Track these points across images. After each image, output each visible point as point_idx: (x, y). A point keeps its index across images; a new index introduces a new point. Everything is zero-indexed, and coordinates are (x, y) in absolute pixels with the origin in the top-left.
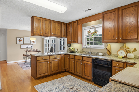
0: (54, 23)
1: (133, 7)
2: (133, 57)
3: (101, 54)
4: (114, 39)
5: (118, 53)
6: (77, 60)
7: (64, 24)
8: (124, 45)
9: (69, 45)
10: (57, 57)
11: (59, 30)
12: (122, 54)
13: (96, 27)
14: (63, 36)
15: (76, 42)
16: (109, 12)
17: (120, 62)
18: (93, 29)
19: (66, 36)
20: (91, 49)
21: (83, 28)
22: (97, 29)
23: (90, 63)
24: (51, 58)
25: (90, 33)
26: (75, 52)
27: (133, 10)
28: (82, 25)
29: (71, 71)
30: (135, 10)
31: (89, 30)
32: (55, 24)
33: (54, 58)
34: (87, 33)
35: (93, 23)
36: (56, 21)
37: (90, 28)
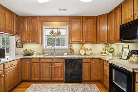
0: (4, 11)
1: (92, 19)
2: (90, 54)
3: (66, 54)
4: (79, 40)
5: (80, 52)
6: (43, 63)
7: (17, 16)
8: (82, 46)
9: (20, 46)
10: (14, 64)
11: (11, 23)
12: (82, 52)
13: (59, 28)
14: (15, 33)
15: (37, 41)
16: (75, 17)
17: (89, 58)
18: (57, 30)
19: (19, 33)
20: (55, 49)
21: (43, 27)
22: (61, 30)
23: (61, 64)
24: (6, 67)
25: (54, 34)
26: (33, 55)
27: (92, 21)
28: (42, 23)
29: (34, 79)
30: (93, 21)
31: (51, 30)
32: (5, 13)
33: (9, 66)
34: (49, 33)
35: (55, 24)
36: (7, 9)
37: (52, 28)
